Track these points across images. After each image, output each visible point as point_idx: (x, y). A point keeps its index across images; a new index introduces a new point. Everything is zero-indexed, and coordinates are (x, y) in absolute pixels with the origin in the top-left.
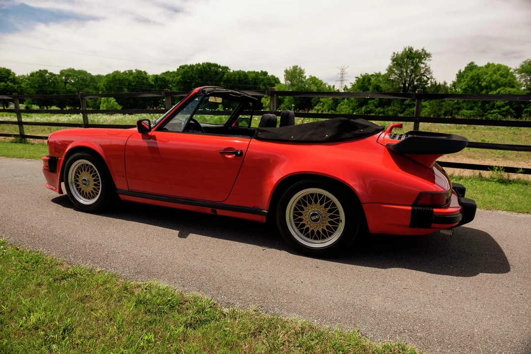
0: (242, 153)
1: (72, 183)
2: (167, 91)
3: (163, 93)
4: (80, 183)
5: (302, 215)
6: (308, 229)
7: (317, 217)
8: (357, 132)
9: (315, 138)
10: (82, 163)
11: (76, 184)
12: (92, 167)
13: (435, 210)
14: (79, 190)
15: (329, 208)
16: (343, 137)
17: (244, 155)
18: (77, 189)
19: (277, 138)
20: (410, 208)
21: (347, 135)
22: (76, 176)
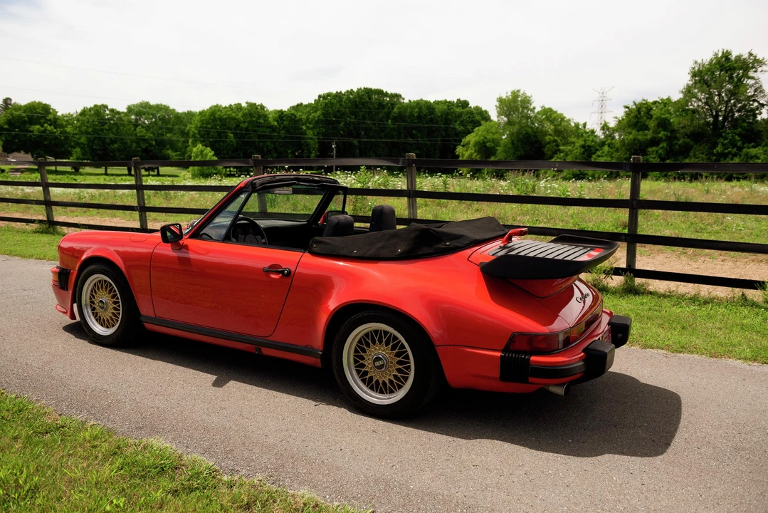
0: (289, 273)
1: (86, 305)
2: (258, 157)
3: (251, 161)
4: (96, 306)
5: (364, 359)
6: (371, 378)
7: (381, 363)
8: (441, 246)
9: (384, 253)
10: (99, 279)
11: (91, 306)
12: (111, 285)
13: (533, 358)
14: (96, 315)
15: (397, 350)
16: (420, 253)
17: (292, 274)
18: (93, 313)
19: (335, 253)
20: (499, 354)
21: (426, 250)
22: (92, 296)
